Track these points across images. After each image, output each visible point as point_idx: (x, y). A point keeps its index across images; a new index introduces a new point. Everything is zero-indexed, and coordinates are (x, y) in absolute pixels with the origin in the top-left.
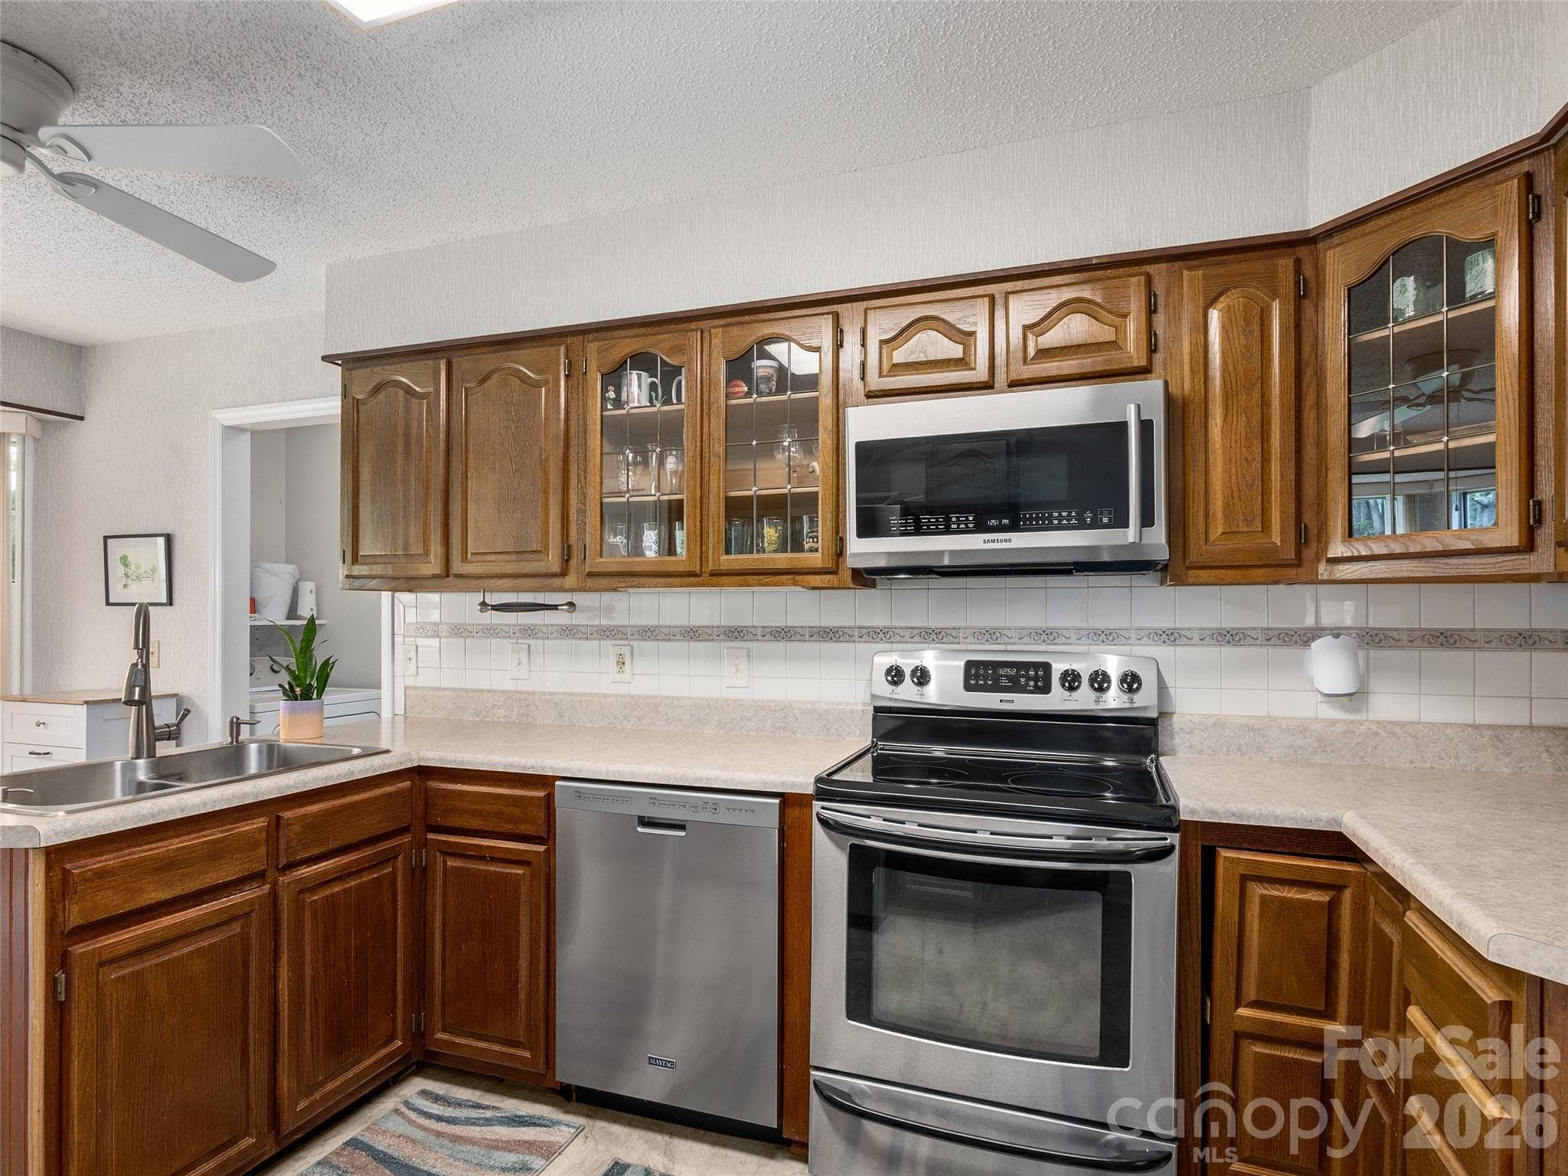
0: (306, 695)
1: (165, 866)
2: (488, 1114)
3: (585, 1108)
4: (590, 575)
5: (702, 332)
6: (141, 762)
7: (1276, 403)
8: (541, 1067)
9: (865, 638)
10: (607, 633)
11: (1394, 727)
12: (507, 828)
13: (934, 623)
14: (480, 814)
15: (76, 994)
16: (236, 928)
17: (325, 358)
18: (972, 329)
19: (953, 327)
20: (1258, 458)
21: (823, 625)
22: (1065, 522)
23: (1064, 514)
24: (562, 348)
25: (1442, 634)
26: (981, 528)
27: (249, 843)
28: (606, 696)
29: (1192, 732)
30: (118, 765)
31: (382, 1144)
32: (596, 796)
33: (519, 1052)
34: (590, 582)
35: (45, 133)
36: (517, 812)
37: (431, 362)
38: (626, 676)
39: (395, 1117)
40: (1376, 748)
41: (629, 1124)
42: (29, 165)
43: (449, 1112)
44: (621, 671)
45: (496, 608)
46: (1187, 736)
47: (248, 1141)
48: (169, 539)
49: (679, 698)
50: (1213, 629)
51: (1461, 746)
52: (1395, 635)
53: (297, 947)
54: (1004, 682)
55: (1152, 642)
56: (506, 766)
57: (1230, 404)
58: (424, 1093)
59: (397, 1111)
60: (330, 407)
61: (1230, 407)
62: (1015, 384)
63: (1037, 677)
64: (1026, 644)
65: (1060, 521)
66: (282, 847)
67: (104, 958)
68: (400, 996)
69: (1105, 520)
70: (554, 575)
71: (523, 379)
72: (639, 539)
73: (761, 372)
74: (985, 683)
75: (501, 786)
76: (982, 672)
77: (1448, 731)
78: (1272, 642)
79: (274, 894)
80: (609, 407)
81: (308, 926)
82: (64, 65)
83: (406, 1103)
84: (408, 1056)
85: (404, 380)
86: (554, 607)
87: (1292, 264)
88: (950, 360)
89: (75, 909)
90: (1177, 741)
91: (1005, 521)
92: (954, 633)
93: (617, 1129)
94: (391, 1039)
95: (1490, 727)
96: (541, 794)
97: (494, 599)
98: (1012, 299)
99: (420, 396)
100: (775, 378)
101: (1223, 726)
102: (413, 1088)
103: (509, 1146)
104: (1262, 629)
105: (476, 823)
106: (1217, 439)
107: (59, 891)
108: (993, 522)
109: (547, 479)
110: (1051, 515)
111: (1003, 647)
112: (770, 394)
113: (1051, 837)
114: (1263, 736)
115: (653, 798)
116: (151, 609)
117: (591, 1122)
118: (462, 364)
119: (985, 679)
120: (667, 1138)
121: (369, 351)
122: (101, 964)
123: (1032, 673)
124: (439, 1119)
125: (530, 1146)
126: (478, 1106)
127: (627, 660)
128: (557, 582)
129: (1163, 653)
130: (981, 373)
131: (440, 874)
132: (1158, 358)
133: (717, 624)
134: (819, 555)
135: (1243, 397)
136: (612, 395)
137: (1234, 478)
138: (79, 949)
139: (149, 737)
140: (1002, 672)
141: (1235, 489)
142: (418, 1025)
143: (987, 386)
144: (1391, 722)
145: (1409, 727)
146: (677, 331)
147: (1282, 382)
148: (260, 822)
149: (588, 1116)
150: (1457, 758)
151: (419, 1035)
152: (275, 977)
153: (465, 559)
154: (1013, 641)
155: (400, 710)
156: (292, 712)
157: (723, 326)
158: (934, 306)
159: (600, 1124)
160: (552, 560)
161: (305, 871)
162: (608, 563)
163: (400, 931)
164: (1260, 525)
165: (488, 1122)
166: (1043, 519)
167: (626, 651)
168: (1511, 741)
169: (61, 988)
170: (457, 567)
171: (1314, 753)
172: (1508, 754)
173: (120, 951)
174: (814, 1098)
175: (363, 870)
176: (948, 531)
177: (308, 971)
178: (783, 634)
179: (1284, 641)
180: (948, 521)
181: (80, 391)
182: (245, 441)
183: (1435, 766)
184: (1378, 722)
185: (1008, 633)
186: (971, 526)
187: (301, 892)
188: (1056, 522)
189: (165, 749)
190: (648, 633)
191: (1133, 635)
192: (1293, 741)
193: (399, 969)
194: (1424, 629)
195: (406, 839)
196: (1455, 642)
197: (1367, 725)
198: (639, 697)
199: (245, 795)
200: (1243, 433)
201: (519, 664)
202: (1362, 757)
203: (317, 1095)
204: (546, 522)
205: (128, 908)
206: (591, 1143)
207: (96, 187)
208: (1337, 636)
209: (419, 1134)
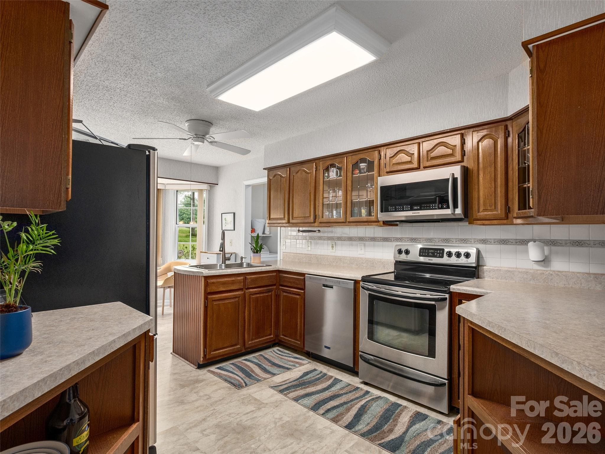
0: (257, 252)
1: (224, 283)
2: (290, 356)
3: (313, 359)
4: (320, 223)
5: (346, 157)
6: (223, 265)
7: (499, 169)
8: (302, 347)
9: (395, 241)
10: (330, 238)
11: (559, 273)
12: (296, 286)
13: (414, 237)
14: (290, 282)
15: (209, 305)
16: (237, 299)
17: (264, 169)
18: (413, 153)
19: (408, 152)
20: (493, 186)
21: (384, 237)
22: (434, 207)
23: (434, 205)
24: (314, 164)
25: (577, 242)
26: (412, 209)
27: (239, 282)
28: (329, 256)
29: (490, 272)
30: (219, 265)
31: (266, 356)
32: (314, 278)
33: (298, 342)
34: (320, 225)
35: (207, 136)
36: (298, 282)
37: (286, 169)
38: (334, 250)
39: (270, 352)
40: (552, 279)
41: (322, 364)
42: (205, 141)
43: (282, 354)
44: (333, 249)
45: (302, 231)
46: (488, 273)
47: (238, 346)
48: (234, 214)
49: (346, 257)
50: (498, 239)
51: (583, 280)
52: (560, 242)
53: (250, 307)
54: (430, 254)
55: (478, 243)
56: (295, 271)
57: (485, 171)
58: (278, 350)
59: (271, 351)
60: (265, 180)
61: (485, 172)
62: (425, 168)
63: (439, 253)
64: (440, 243)
65: (433, 207)
66: (246, 284)
67: (214, 299)
68: (273, 325)
69: (445, 207)
70: (312, 223)
71: (306, 172)
72: (332, 213)
73: (362, 167)
74: (425, 254)
75: (295, 276)
76: (424, 251)
77: (578, 275)
78: (517, 244)
79: (245, 294)
80: (326, 178)
81: (252, 303)
82: (211, 122)
83: (273, 351)
84: (274, 340)
85: (279, 173)
86: (315, 231)
87: (503, 127)
88: (407, 162)
89: (209, 289)
90: (485, 274)
91: (418, 207)
92: (419, 239)
93: (319, 364)
94: (270, 335)
95: (595, 274)
96: (303, 278)
97: (301, 229)
98: (424, 143)
99: (283, 177)
100: (366, 168)
101: (500, 270)
102: (276, 349)
103: (292, 362)
104: (514, 239)
105: (289, 284)
106: (481, 181)
107: (207, 285)
108: (416, 208)
109: (311, 198)
110: (430, 205)
111: (434, 244)
112: (364, 173)
113: (416, 294)
114: (513, 274)
115: (326, 280)
116: (225, 231)
117: (313, 362)
118: (293, 169)
119: (425, 253)
120: (329, 368)
121: (272, 167)
122: (213, 301)
123: (439, 252)
124: (279, 354)
125: (297, 363)
126: (289, 354)
127: (334, 246)
128: (313, 224)
129: (481, 247)
130: (415, 165)
131: (282, 297)
132: (465, 158)
133: (356, 236)
134: (374, 217)
135: (489, 169)
136: (327, 175)
137: (486, 193)
138: (209, 297)
139: (225, 259)
140: (430, 251)
141: (487, 196)
142: (277, 333)
143: (418, 168)
144: (558, 271)
145: (564, 273)
146: (341, 158)
147: (501, 163)
148: (242, 278)
149: (313, 360)
150: (581, 284)
151: (277, 336)
152: (245, 312)
153: (293, 219)
154: (436, 242)
155: (282, 258)
156: (254, 256)
157: (351, 156)
158: (404, 146)
159: (315, 362)
160: (312, 219)
161: (251, 290)
162: (325, 219)
163: (273, 309)
164: (494, 207)
165: (290, 357)
166: (428, 207)
167: (334, 243)
168: (602, 279)
169: (206, 304)
170: (291, 221)
171: (530, 280)
172: (600, 284)
173: (216, 299)
174: (360, 359)
175: (264, 292)
176: (403, 211)
177: (252, 313)
178: (373, 239)
179: (522, 243)
180: (403, 208)
181: (217, 178)
182: (250, 189)
183: (573, 286)
184: (553, 271)
185: (435, 240)
186: (409, 209)
187: (250, 295)
188: (431, 207)
189: (228, 262)
190: (339, 239)
191: (473, 241)
192: (523, 276)
193: (273, 318)
194: (571, 240)
195: (275, 287)
196: (582, 245)
197: (549, 272)
198: (336, 256)
199: (239, 271)
200: (489, 179)
201: (309, 246)
202: (547, 282)
203: (253, 342)
204: (310, 209)
205: (217, 290)
206: (311, 365)
207: (216, 143)
208: (535, 242)
209: (274, 356)
